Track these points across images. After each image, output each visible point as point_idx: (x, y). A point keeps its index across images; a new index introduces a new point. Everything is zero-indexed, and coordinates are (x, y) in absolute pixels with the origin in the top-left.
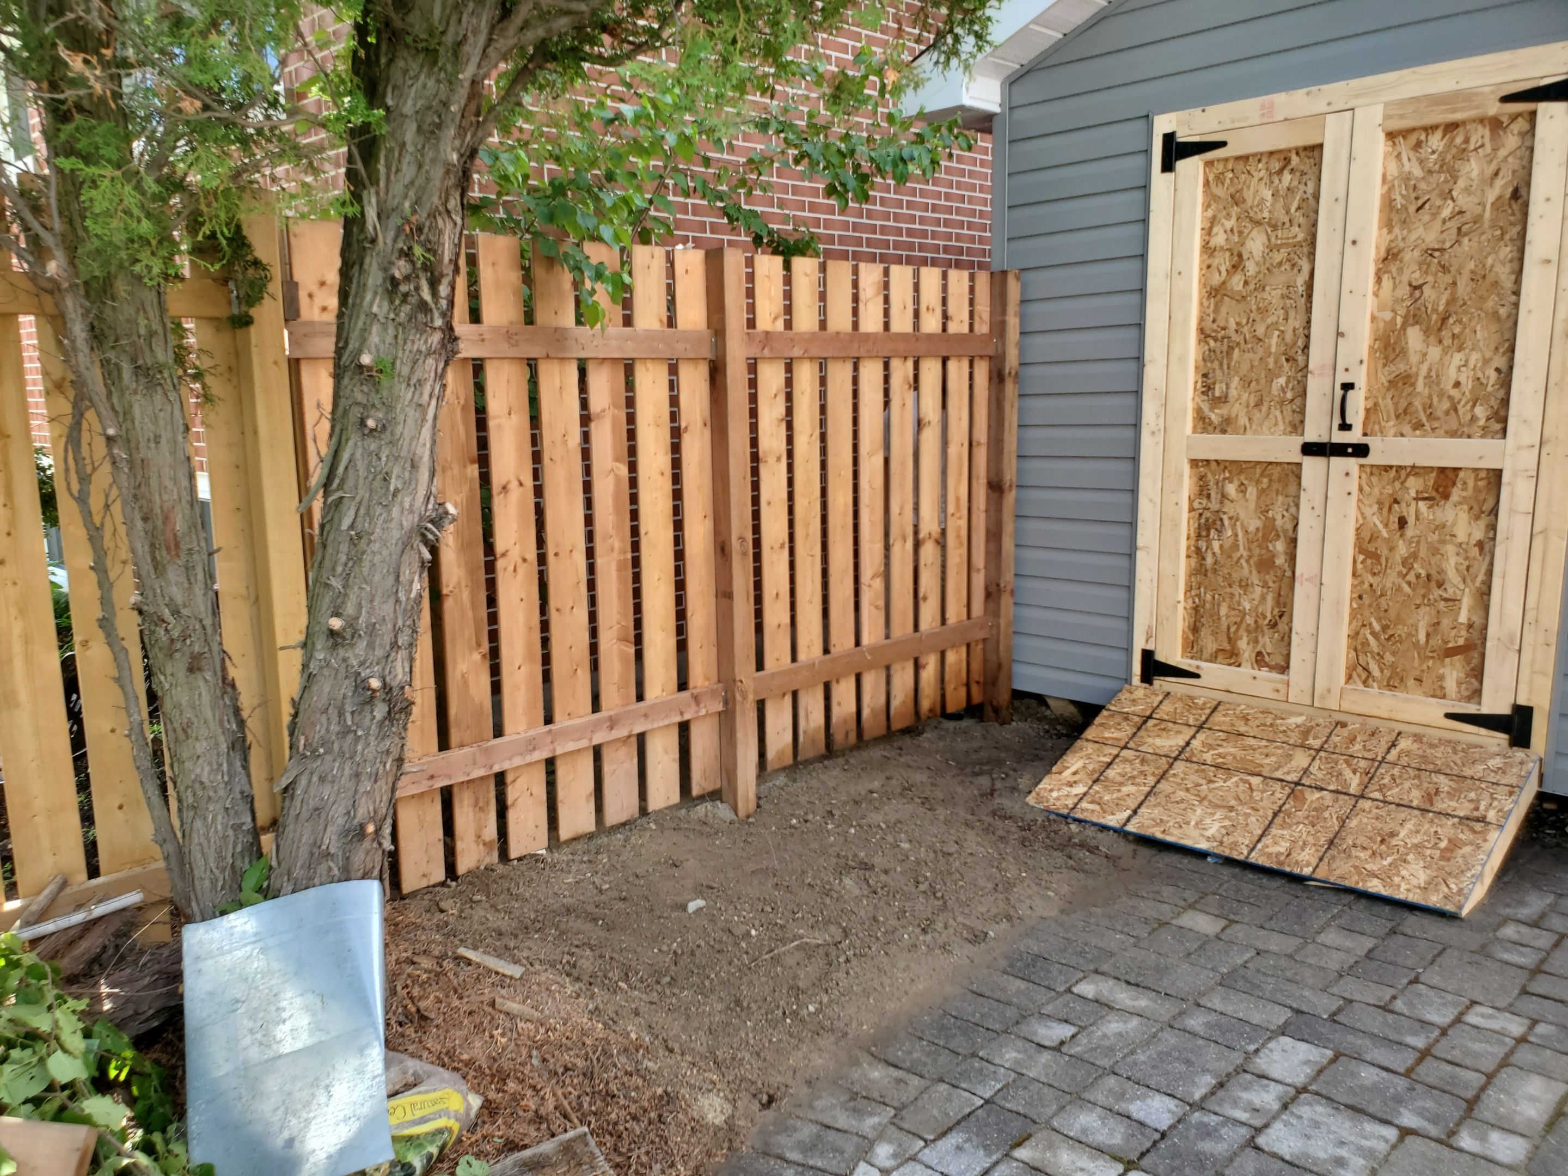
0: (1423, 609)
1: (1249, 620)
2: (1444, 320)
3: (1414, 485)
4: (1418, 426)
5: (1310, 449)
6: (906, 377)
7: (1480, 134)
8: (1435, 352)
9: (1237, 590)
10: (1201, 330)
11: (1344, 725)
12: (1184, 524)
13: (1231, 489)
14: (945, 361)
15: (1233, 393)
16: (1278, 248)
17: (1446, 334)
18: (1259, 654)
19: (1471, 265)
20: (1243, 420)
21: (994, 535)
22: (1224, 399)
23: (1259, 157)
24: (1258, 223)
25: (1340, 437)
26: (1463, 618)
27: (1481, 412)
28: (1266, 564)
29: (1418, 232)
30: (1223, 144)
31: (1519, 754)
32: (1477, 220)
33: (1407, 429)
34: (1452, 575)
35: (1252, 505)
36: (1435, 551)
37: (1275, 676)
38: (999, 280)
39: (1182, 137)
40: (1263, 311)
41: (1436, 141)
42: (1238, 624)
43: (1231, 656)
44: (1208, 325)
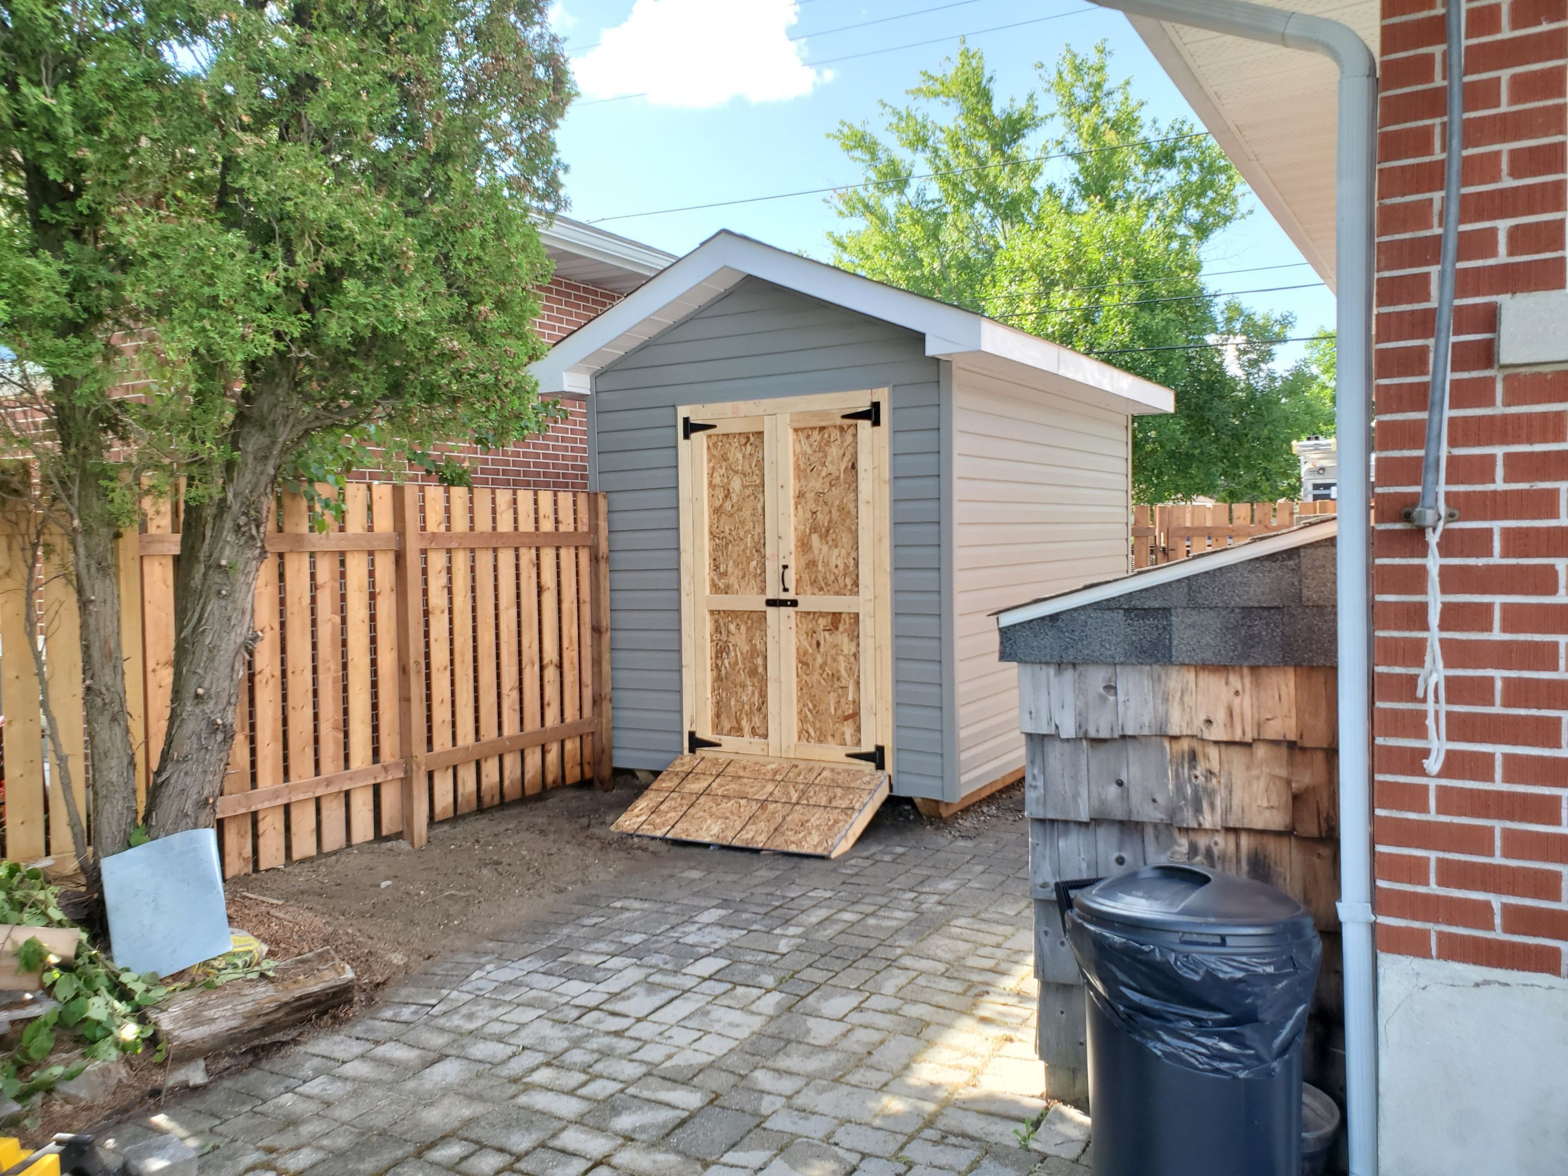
0: (832, 694)
1: (747, 707)
2: (828, 531)
3: (822, 622)
4: (821, 589)
5: (771, 603)
6: (531, 561)
7: (835, 434)
8: (825, 548)
9: (739, 690)
10: (711, 533)
11: (796, 766)
12: (708, 650)
13: (732, 627)
14: (558, 548)
15: (730, 570)
16: (747, 487)
17: (829, 538)
18: (753, 728)
19: (837, 502)
20: (736, 586)
21: (597, 662)
22: (725, 574)
23: (734, 435)
24: (736, 472)
25: (784, 596)
26: (850, 698)
27: (848, 581)
28: (753, 672)
29: (813, 483)
30: (714, 426)
31: (880, 773)
32: (838, 478)
33: (816, 591)
34: (843, 673)
35: (744, 636)
36: (835, 660)
37: (762, 740)
38: (593, 499)
39: (693, 420)
40: (743, 523)
41: (816, 436)
42: (741, 711)
43: (737, 730)
44: (714, 529)
